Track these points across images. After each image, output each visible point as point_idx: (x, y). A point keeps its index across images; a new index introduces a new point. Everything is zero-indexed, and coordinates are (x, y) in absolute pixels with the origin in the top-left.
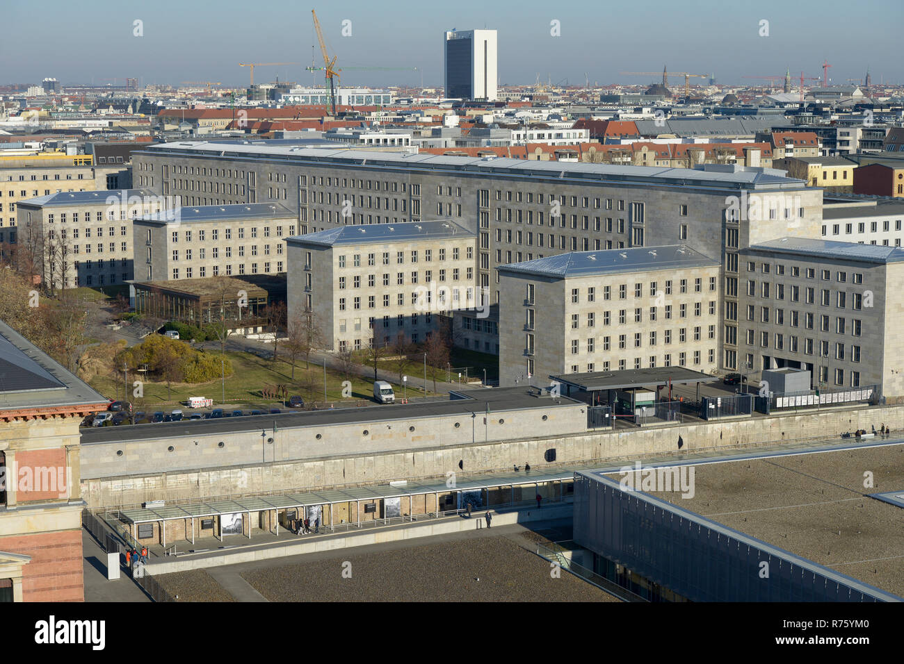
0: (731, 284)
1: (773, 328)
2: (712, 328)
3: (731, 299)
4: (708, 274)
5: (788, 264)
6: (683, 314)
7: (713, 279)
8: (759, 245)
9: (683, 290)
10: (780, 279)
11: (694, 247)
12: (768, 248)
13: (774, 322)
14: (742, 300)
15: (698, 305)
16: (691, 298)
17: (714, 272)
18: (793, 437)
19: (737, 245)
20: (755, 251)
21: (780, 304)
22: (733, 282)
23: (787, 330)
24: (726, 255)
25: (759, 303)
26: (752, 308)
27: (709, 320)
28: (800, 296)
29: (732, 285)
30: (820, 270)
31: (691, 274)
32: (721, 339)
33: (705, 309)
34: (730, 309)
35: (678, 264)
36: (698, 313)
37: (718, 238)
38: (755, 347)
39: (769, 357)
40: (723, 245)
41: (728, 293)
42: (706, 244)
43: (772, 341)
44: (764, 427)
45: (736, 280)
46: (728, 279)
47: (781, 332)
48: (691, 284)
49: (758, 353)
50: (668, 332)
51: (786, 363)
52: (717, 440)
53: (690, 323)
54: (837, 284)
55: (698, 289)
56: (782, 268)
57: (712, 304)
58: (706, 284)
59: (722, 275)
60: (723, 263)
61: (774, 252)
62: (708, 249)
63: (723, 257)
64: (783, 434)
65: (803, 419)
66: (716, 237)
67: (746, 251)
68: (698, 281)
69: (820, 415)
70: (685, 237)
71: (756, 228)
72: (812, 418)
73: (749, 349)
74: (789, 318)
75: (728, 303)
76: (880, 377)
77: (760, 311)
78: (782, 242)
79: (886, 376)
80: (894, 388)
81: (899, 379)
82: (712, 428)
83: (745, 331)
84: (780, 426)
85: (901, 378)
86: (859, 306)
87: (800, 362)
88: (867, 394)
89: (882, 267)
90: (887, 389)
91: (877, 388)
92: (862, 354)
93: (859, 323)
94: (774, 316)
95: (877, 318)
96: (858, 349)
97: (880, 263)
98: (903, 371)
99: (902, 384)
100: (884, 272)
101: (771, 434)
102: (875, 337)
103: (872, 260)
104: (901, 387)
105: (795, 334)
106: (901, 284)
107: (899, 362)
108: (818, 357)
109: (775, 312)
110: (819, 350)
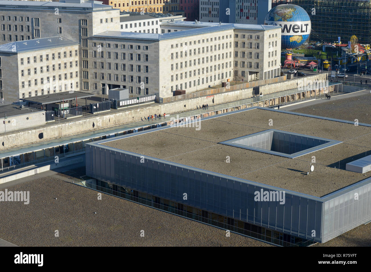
0: (84, 53)
1: (106, 71)
2: (77, 72)
3: (85, 59)
4: (74, 48)
5: (112, 43)
6: (65, 67)
7: (76, 51)
8: (97, 35)
9: (65, 56)
10: (108, 50)
11: (65, 37)
12: (103, 36)
13: (107, 68)
14: (90, 59)
15: (71, 63)
16: (68, 60)
17: (76, 47)
18: (137, 119)
19: (87, 35)
20: (96, 37)
21: (109, 61)
22: (86, 52)
23: (113, 71)
24: (82, 40)
25: (99, 60)
26: (95, 63)
27: (76, 69)
28: (119, 57)
29: (85, 53)
30: (128, 45)
31: (68, 49)
32: (81, 77)
33: (74, 64)
34: (84, 64)
35: (59, 45)
36: (71, 66)
37: (77, 32)
38: (98, 80)
39: (105, 84)
40: (80, 36)
41: (83, 57)
42: (72, 35)
43: (106, 77)
44: (126, 115)
45: (87, 51)
46: (83, 50)
47: (110, 73)
48: (68, 54)
49: (99, 82)
50: (60, 76)
51: (111, 87)
52: (108, 122)
53: (68, 71)
54: (136, 51)
55: (71, 55)
56: (109, 45)
57: (76, 62)
58: (74, 53)
59: (80, 49)
60: (80, 43)
61: (105, 38)
62: (72, 38)
63: (80, 41)
64: (133, 117)
65: (141, 110)
66: (76, 32)
67: (92, 38)
68: (71, 52)
69: (147, 108)
70: (61, 32)
71: (95, 28)
72: (144, 110)
73: (95, 81)
74: (113, 66)
75: (83, 61)
76: (158, 90)
77: (99, 64)
78: (106, 33)
79: (161, 89)
80: (163, 94)
81: (165, 90)
82: (106, 117)
83: (93, 73)
84: (132, 114)
85: (166, 90)
86: (147, 59)
87: (120, 85)
88: (154, 97)
89: (157, 42)
90: (161, 95)
91: (157, 94)
92: (149, 80)
93: (147, 67)
94: (106, 66)
95: (156, 65)
96: (147, 78)
97: (158, 41)
98: (167, 86)
99: (166, 92)
100: (158, 45)
101: (128, 118)
102: (155, 72)
103: (153, 40)
104: (166, 93)
105: (117, 73)
106: (165, 49)
107: (165, 83)
108: (128, 83)
109: (107, 64)
110: (128, 80)
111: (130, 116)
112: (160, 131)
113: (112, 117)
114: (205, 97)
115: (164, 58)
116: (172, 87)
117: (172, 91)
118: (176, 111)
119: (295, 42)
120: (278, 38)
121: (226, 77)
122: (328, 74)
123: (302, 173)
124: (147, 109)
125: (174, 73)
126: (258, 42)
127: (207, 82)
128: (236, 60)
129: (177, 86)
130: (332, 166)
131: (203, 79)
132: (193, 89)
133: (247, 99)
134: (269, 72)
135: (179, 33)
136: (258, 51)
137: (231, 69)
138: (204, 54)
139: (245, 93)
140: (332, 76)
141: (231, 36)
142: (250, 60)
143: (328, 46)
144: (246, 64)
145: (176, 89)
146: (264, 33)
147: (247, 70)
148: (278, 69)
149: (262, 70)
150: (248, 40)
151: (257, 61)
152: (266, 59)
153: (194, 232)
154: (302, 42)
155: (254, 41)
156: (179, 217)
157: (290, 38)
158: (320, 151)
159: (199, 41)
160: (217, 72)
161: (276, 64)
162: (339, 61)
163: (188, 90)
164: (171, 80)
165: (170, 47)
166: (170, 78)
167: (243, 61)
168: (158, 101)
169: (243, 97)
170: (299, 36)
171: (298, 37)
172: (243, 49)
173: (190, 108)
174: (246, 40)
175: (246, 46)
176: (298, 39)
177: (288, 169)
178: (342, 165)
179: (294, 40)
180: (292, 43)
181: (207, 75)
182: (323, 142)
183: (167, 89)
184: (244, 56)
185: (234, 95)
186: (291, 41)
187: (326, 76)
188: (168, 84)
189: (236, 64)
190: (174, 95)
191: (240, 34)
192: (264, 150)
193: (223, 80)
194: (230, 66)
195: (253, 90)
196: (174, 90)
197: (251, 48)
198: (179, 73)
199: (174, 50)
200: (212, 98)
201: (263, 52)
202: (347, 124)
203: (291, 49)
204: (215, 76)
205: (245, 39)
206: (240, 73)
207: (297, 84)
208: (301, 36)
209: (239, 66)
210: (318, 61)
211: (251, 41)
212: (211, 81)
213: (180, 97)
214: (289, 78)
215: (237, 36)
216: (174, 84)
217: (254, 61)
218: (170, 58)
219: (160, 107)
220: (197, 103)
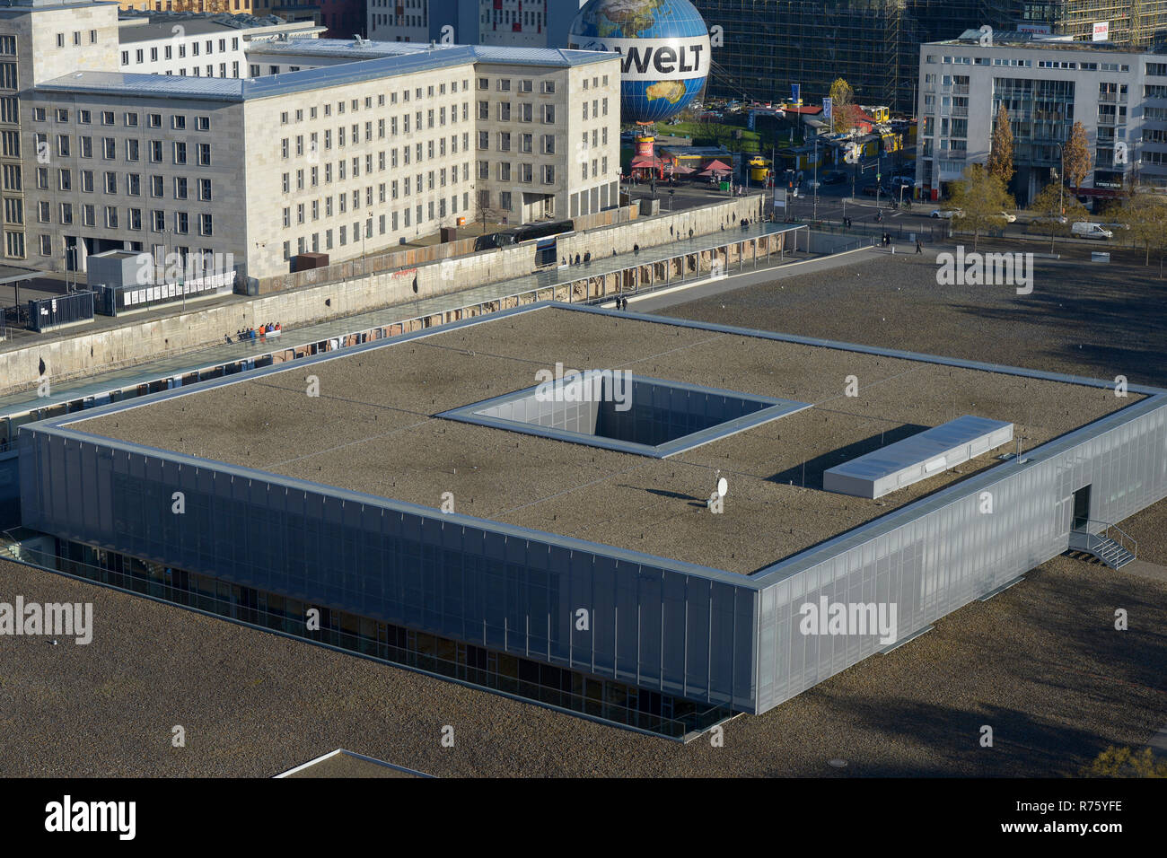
0: (7, 139)
1: (78, 198)
3: (12, 161)
5: (96, 109)
8: (46, 84)
10: (84, 130)
12: (65, 88)
13: (80, 188)
14: (28, 161)
18: (178, 345)
19: (15, 86)
20: (45, 92)
21: (86, 164)
22: (13, 137)
23: (100, 198)
25: (55, 164)
26: (44, 172)
28: (117, 152)
29: (11, 140)
30: (145, 114)
34: (7, 175)
38: (52, 225)
39: (75, 238)
41: (5, 151)
43: (79, 214)
44: (143, 335)
45: (17, 134)
46: (4, 133)
47: (90, 202)
49: (57, 232)
52: (87, 358)
54: (171, 132)
56: (86, 114)
61: (74, 93)
64: (166, 341)
65: (190, 318)
67: (31, 94)
69: (210, 311)
71: (41, 61)
72: (200, 316)
73: (43, 229)
74: (100, 182)
75: (6, 167)
76: (244, 253)
77: (56, 175)
78: (76, 78)
79: (251, 251)
80: (260, 266)
81: (265, 254)
82: (81, 342)
83: (36, 205)
84: (161, 331)
85: (267, 253)
86: (206, 159)
87: (122, 242)
89: (237, 106)
90: (252, 269)
91: (240, 268)
92: (215, 224)
93: (207, 183)
94: (78, 181)
95: (234, 175)
96: (208, 218)
97: (239, 100)
98: (269, 242)
99: (268, 259)
100: (241, 113)
101: (153, 345)
102: (234, 200)
103: (224, 98)
104: (267, 264)
105: (113, 204)
106: (261, 127)
107: (264, 232)
108: (149, 233)
109: (79, 176)
110: (149, 224)
111: (157, 338)
112: (253, 382)
113: (99, 341)
114: (390, 275)
115: (261, 155)
116: (286, 245)
117: (286, 257)
118: (302, 318)
119: (662, 103)
120: (611, 88)
121: (455, 210)
122: (763, 197)
123: (693, 501)
124: (211, 314)
125: (292, 201)
126: (549, 102)
127: (395, 227)
128: (484, 158)
129: (301, 241)
130: (781, 478)
131: (382, 218)
132: (353, 249)
133: (520, 277)
134: (584, 193)
135: (306, 75)
136: (549, 129)
137: (468, 186)
138: (385, 140)
139: (514, 261)
140: (777, 204)
141: (465, 84)
142: (527, 159)
143: (763, 114)
144: (514, 169)
145: (300, 249)
146: (567, 74)
147: (517, 189)
148: (613, 185)
149: (565, 188)
150: (518, 96)
151: (548, 159)
152: (578, 154)
153: (363, 693)
154: (685, 100)
155: (537, 101)
156: (316, 649)
157: (648, 90)
158: (745, 433)
159: (368, 102)
160: (426, 196)
161: (605, 170)
162: (798, 158)
163: (337, 255)
164: (281, 222)
165: (279, 118)
166: (280, 216)
167: (506, 160)
168: (243, 288)
169: (508, 272)
170: (675, 81)
171: (670, 85)
172: (505, 126)
173: (343, 309)
174: (512, 96)
175: (513, 113)
176: (672, 91)
177: (647, 490)
178: (810, 474)
179: (659, 96)
180: (653, 103)
181: (394, 207)
182: (753, 407)
183: (272, 252)
184: (506, 147)
185: (478, 266)
186: (650, 99)
187: (758, 206)
188: (274, 235)
189: (483, 171)
190: (293, 270)
191: (493, 79)
192: (573, 435)
193: (444, 219)
194: (466, 177)
195: (538, 249)
196: (294, 252)
197: (528, 119)
198: (307, 200)
199: (291, 131)
200: (411, 276)
201: (565, 132)
202: (825, 349)
203: (651, 124)
204: (419, 208)
205: (508, 94)
206: (495, 199)
207: (671, 228)
208: (681, 81)
209: (492, 177)
210: (734, 157)
211: (528, 98)
212: (407, 223)
213: (311, 274)
214: (645, 212)
215: (484, 84)
216: (293, 234)
217: (538, 161)
218: (280, 153)
219: (249, 306)
220: (366, 292)
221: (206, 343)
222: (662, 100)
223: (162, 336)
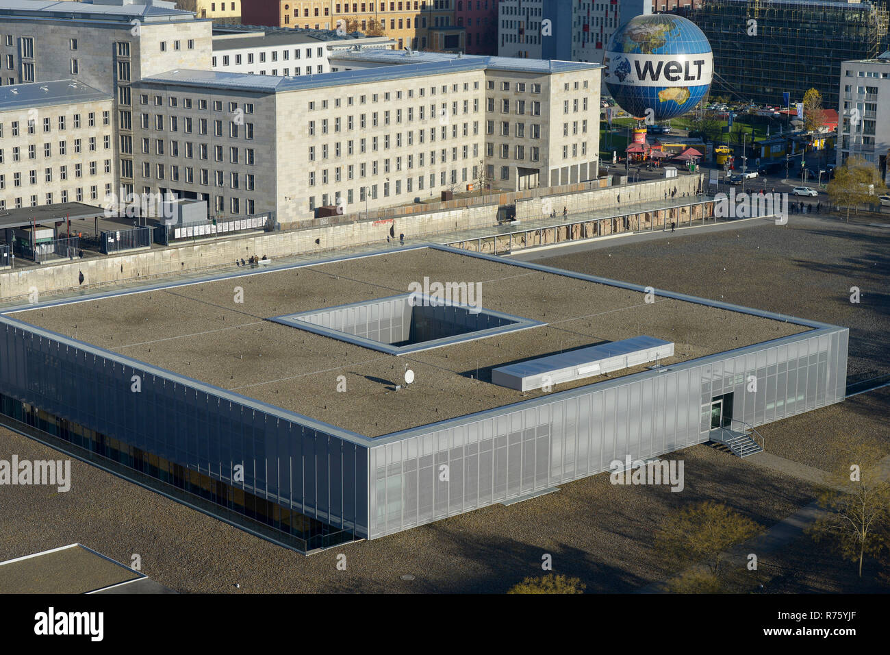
0: (124, 117)
1: (169, 160)
2: (107, 162)
3: (126, 133)
4: (101, 108)
5: (181, 96)
6: (78, 150)
7: (106, 114)
8: (152, 78)
9: (77, 125)
10: (173, 111)
11: (86, 81)
12: (160, 80)
13: (169, 154)
14: (136, 133)
15: (92, 140)
16: (85, 133)
17: (107, 105)
18: (192, 267)
19: (129, 79)
20: (147, 83)
21: (174, 136)
22: (127, 115)
23: (182, 161)
24: (119, 89)
25: (153, 136)
26: (147, 141)
27: (104, 154)
28: (193, 128)
29: (126, 118)
30: (212, 101)
31: (84, 109)
32: (117, 172)
33: (100, 143)
34: (125, 143)
35: (71, 99)
36: (92, 148)
37: (110, 71)
38: (151, 180)
39: (166, 189)
40: (115, 79)
41: (122, 127)
42: (98, 78)
43: (170, 172)
44: (164, 258)
45: (130, 113)
46: (122, 112)
47: (176, 164)
48: (85, 119)
49: (154, 185)
50: (63, 168)
51: (182, 194)
52: (117, 274)
53: (85, 158)
54: (228, 114)
55: (92, 123)
56: (174, 100)
57: (107, 138)
58: (99, 118)
59: (115, 109)
60: (116, 97)
61: (166, 85)
62: (100, 83)
63: (116, 91)
64: (183, 264)
65: (202, 248)
66: (107, 70)
67: (139, 85)
68: (91, 115)
69: (218, 244)
70: (76, 71)
71: (147, 61)
72: (210, 247)
73: (145, 182)
74: (183, 150)
75: (122, 137)
76: (274, 204)
77: (154, 143)
78: (173, 74)
79: (280, 202)
80: (288, 214)
81: (293, 205)
82: (113, 261)
83: (141, 164)
84: (179, 256)
85: (295, 204)
86: (251, 135)
87: (196, 193)
88: (263, 221)
89: (272, 96)
90: (281, 215)
91: (272, 215)
92: (256, 182)
93: (251, 151)
94: (169, 148)
95: (269, 147)
96: (251, 177)
97: (270, 92)
98: (297, 197)
99: (295, 209)
100: (274, 101)
101: (170, 265)
102: (268, 165)
103: (262, 90)
104: (295, 213)
105: (190, 165)
106: (291, 112)
107: (292, 189)
108: (214, 187)
109: (169, 144)
110: (214, 181)
111: (174, 260)
112: (165, 291)
113: (128, 261)
114: (371, 223)
115: (291, 132)
116: (312, 199)
117: (311, 207)
118: (296, 251)
119: (671, 103)
120: (591, 90)
121: (465, 178)
122: (702, 176)
123: (390, 386)
124: (220, 246)
125: (318, 166)
126: (537, 99)
127: (410, 189)
128: (491, 141)
129: (325, 197)
131: (398, 183)
132: (358, 207)
134: (565, 170)
136: (537, 120)
137: (476, 161)
138: (402, 125)
139: (477, 217)
140: (712, 182)
141: (476, 85)
142: (521, 142)
144: (511, 149)
145: (324, 203)
146: (549, 79)
147: (514, 165)
148: (593, 164)
149: (546, 165)
150: (515, 94)
151: (535, 143)
152: (556, 139)
153: (118, 507)
154: (690, 103)
155: (529, 99)
156: (108, 476)
157: (659, 93)
159: (387, 96)
160: (438, 167)
161: (584, 152)
162: (763, 148)
163: (346, 209)
164: (308, 183)
165: (307, 106)
166: (307, 178)
167: (506, 142)
169: (472, 224)
170: (681, 87)
171: (678, 91)
172: (506, 117)
173: (331, 245)
174: (511, 95)
175: (512, 108)
176: (679, 95)
177: (366, 377)
178: (485, 375)
179: (668, 98)
180: (664, 104)
181: (410, 174)
182: (506, 322)
183: (299, 204)
184: (506, 132)
185: (447, 220)
186: (661, 101)
187: (698, 182)
188: (301, 192)
189: (490, 151)
190: (317, 216)
191: (499, 80)
193: (455, 185)
194: (476, 154)
195: (499, 209)
196: (319, 204)
197: (522, 112)
198: (331, 167)
199: (318, 116)
201: (547, 123)
204: (432, 177)
205: (508, 93)
206: (498, 172)
208: (685, 88)
209: (496, 154)
210: (708, 146)
211: (523, 96)
212: (421, 187)
213: (324, 220)
214: (616, 183)
215: (491, 85)
216: (318, 192)
217: (528, 143)
218: (307, 131)
219: (251, 241)
220: (350, 235)
221: (215, 267)
222: (671, 102)
223: (179, 260)
